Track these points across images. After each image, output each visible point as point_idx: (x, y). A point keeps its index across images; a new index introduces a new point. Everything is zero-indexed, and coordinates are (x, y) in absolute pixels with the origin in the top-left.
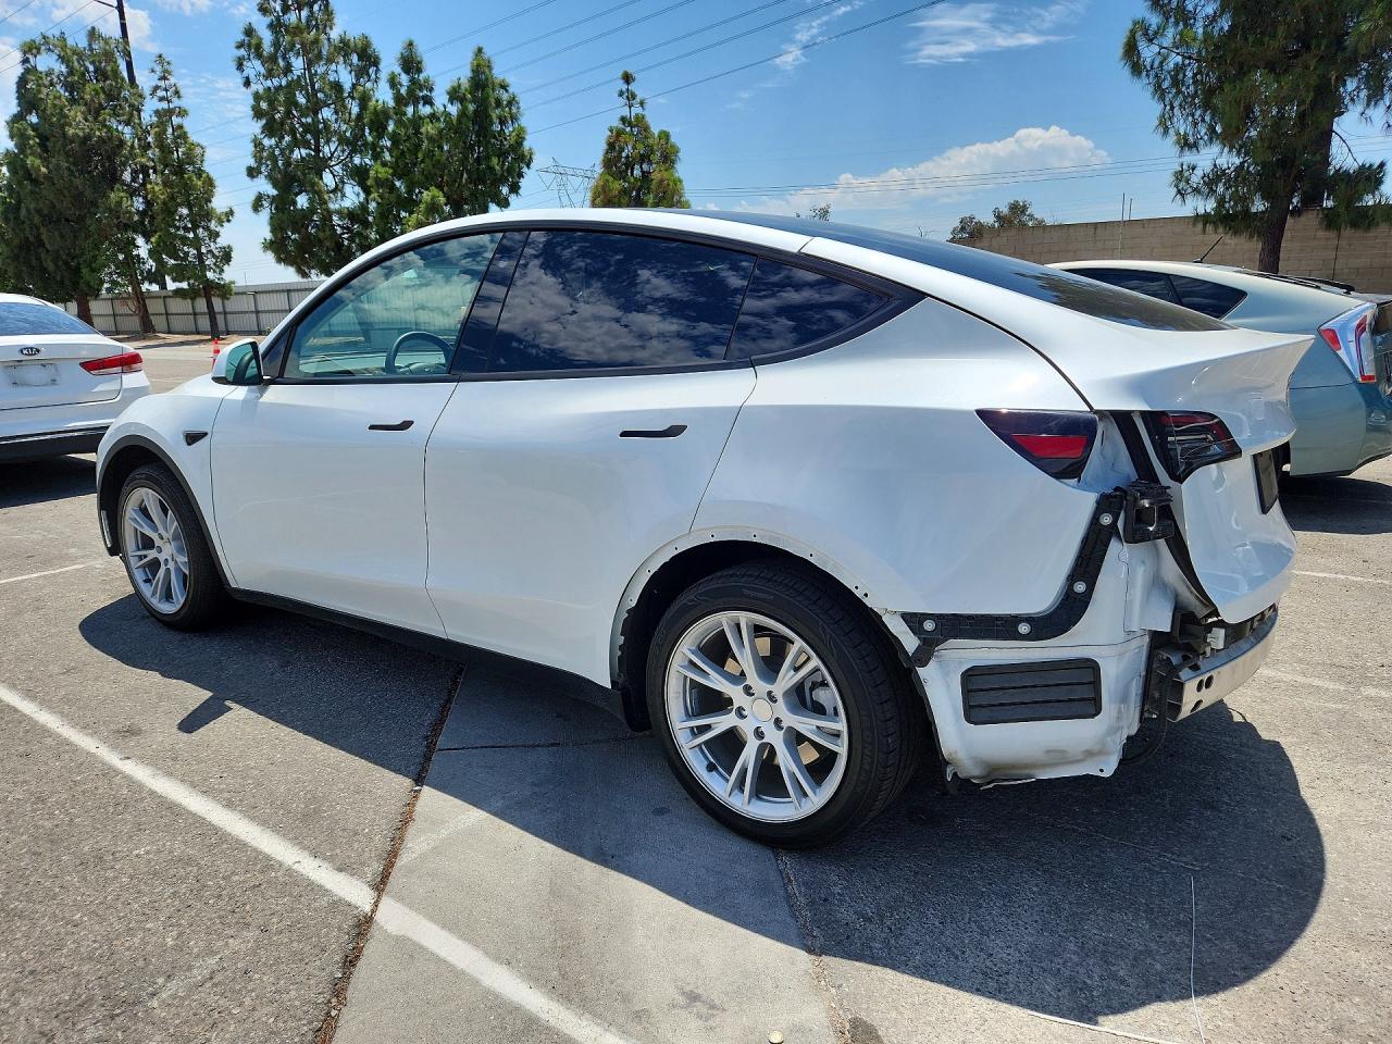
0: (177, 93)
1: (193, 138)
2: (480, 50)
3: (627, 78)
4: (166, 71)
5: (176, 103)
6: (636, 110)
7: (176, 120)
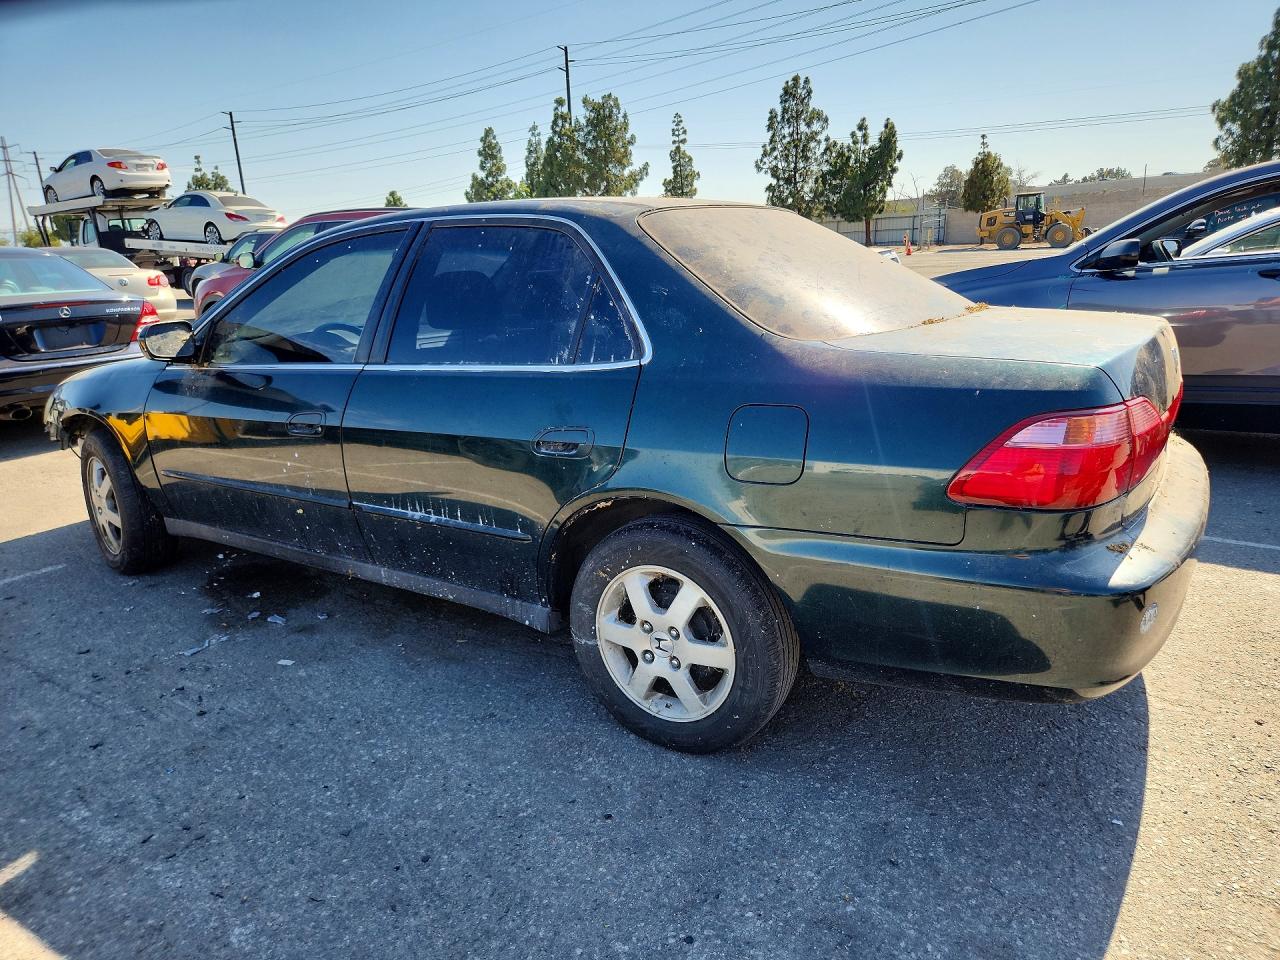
0: (685, 132)
1: (688, 153)
2: (888, 119)
3: (983, 136)
4: (681, 121)
5: (682, 137)
6: (986, 150)
7: (681, 145)
